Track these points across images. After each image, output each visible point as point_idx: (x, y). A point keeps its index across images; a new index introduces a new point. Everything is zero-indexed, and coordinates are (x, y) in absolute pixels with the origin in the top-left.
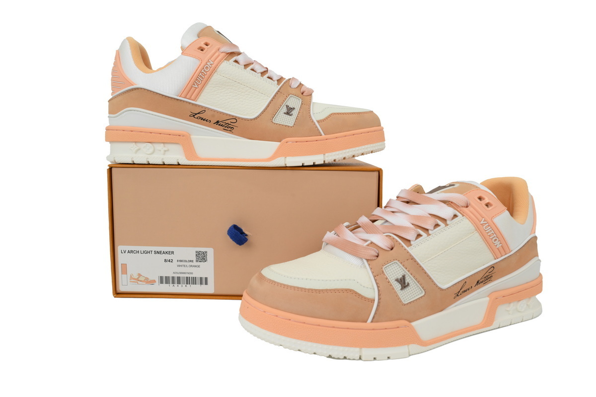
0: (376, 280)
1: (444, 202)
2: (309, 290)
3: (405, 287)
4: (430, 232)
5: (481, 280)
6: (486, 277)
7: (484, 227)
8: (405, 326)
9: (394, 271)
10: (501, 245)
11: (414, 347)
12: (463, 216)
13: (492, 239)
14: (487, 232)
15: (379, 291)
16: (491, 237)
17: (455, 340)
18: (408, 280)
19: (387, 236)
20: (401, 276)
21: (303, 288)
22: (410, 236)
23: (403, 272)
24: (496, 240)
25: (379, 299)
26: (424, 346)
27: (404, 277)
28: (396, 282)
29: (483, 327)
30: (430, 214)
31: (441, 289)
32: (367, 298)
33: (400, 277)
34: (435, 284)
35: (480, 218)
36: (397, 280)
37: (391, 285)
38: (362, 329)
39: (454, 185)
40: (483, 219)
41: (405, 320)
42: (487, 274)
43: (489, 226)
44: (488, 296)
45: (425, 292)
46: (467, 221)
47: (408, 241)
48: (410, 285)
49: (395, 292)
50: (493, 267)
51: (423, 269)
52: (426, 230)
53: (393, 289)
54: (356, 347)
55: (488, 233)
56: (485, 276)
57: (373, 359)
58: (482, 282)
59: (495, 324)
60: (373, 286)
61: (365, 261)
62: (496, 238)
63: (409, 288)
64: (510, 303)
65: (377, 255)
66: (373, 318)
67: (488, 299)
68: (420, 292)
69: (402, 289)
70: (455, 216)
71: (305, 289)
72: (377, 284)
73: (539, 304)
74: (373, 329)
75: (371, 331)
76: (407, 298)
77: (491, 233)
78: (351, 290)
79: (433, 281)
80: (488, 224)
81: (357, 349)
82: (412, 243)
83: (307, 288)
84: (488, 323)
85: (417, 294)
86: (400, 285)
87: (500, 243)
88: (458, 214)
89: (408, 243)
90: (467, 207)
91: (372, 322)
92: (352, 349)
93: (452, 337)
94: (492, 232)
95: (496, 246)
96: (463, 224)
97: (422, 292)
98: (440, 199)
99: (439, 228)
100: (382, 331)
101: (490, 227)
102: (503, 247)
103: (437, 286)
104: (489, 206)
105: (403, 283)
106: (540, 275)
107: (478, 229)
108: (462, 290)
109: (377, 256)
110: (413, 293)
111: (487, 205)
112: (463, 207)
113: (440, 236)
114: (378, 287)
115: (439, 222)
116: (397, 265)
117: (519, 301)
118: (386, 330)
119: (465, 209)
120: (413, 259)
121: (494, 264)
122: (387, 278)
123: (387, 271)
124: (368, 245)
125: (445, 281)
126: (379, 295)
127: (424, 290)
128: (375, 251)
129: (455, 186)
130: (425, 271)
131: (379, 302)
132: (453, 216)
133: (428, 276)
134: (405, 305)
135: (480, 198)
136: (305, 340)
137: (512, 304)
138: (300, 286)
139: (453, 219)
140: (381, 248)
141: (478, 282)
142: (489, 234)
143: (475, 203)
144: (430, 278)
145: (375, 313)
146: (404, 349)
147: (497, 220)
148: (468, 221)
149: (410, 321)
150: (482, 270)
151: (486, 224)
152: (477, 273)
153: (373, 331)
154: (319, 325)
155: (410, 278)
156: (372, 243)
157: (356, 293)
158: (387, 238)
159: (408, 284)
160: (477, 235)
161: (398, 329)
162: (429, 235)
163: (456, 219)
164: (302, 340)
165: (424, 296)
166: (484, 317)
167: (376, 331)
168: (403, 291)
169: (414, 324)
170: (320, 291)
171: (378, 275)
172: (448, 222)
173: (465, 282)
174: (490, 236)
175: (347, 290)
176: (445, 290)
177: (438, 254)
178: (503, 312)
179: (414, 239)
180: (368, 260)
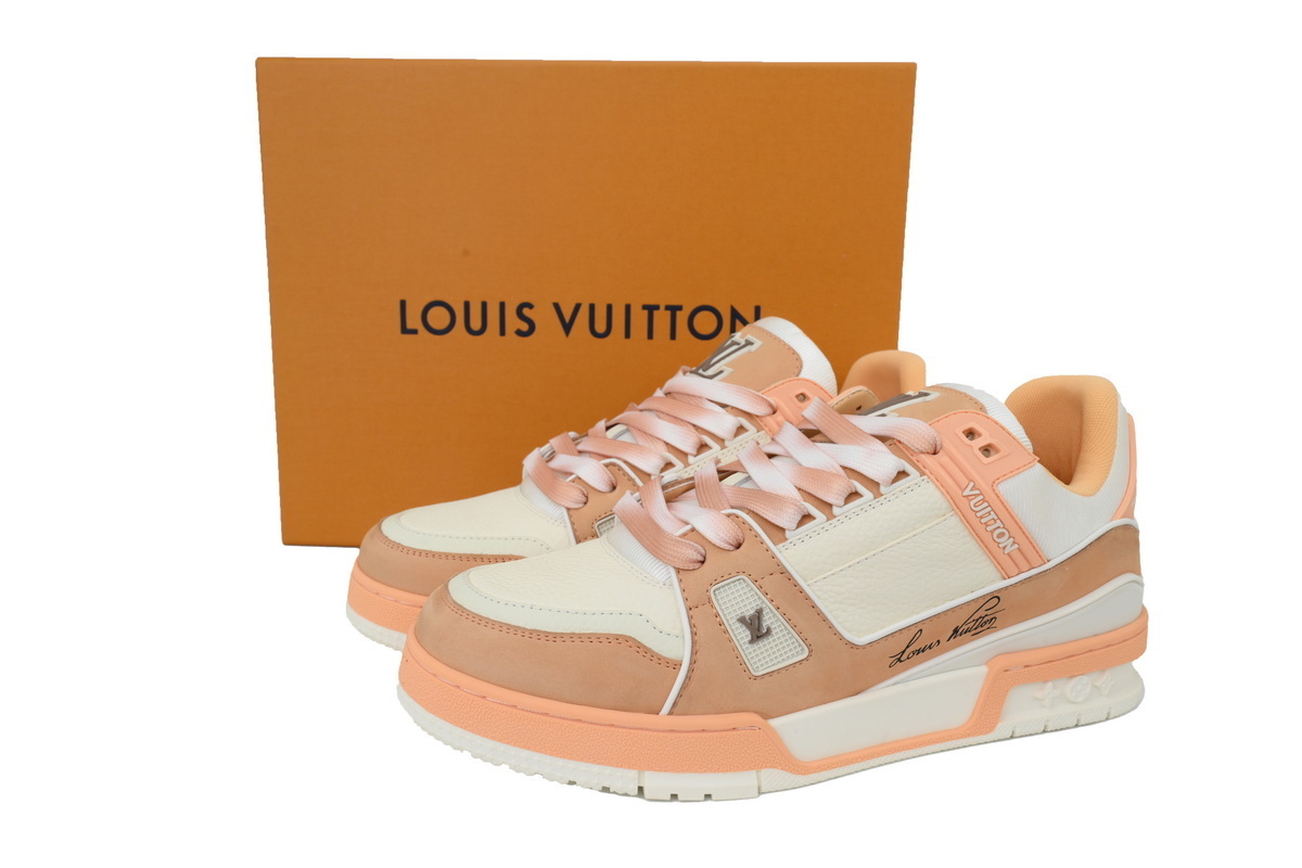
0: (690, 618)
1: (883, 439)
2: (532, 632)
3: (758, 637)
4: (836, 510)
5: (965, 627)
6: (980, 619)
7: (972, 503)
8: (752, 727)
9: (735, 600)
10: (1016, 546)
11: (769, 775)
12: (922, 474)
13: (992, 532)
14: (978, 515)
15: (694, 643)
16: (989, 529)
17: (891, 763)
18: (767, 621)
19: (729, 516)
20: (752, 612)
21: (519, 627)
22: (786, 519)
23: (759, 602)
24: (1001, 535)
25: (693, 662)
26: (799, 773)
27: (759, 613)
28: (738, 625)
29: (965, 736)
30: (844, 468)
31: (853, 646)
32: (665, 658)
33: (749, 612)
34: (836, 633)
35: (964, 481)
36: (742, 620)
37: (726, 632)
38: (647, 729)
39: (926, 394)
40: (972, 484)
41: (755, 712)
42: (982, 613)
43: (984, 500)
44: (986, 664)
45: (811, 651)
46: (931, 485)
47: (777, 531)
48: (774, 632)
49: (735, 649)
50: (996, 596)
51: (808, 598)
52: (826, 506)
53: (730, 640)
54: (630, 767)
55: (981, 517)
56: (976, 617)
57: (669, 798)
58: (968, 631)
59: (1003, 728)
60: (682, 631)
61: (673, 572)
62: (1004, 531)
63: (771, 639)
64: (1046, 681)
65: (701, 559)
66: (675, 704)
67: (984, 670)
68: (799, 649)
69: (751, 642)
70: (902, 474)
71: (524, 630)
72: (692, 626)
73: (1137, 679)
74: (672, 731)
75: (665, 735)
76: (763, 662)
77: (990, 517)
78: (627, 639)
79: (831, 627)
80: (981, 497)
81: (633, 773)
82: (788, 534)
83: (528, 627)
84: (984, 723)
85: (789, 654)
86: (748, 633)
87: (1014, 543)
88: (909, 468)
89: (780, 534)
90: (935, 454)
91: (670, 713)
92: (620, 772)
93: (880, 754)
94: (993, 515)
95: (1004, 548)
96: (921, 494)
97: (803, 649)
98: (876, 433)
99: (857, 502)
100: (693, 735)
101: (986, 504)
102: (1022, 553)
103: (842, 638)
104: (992, 452)
105: (756, 628)
106: (1144, 612)
107: (956, 506)
108: (911, 648)
109: (703, 562)
110: (781, 650)
111: (987, 450)
112: (922, 453)
113: (859, 522)
114: (694, 634)
115: (861, 488)
116: (744, 585)
117: (1072, 677)
118: (704, 735)
119: (928, 460)
120: (784, 571)
121: (999, 591)
122: (717, 615)
123: (719, 597)
124: (684, 535)
125: (863, 625)
126: (694, 653)
127: (809, 646)
128: (696, 550)
129: (927, 398)
130: (811, 601)
131: (691, 670)
132: (895, 474)
133: (820, 613)
134: (756, 678)
135: (971, 434)
136: (514, 745)
137: (1050, 685)
138: (513, 623)
139: (895, 480)
140: (710, 542)
141: (956, 631)
142: (983, 521)
143: (955, 444)
144: (825, 619)
145: (680, 695)
146: (749, 778)
147: (1007, 489)
148: (934, 487)
149: (766, 716)
150: (968, 603)
151: (976, 495)
152: (953, 610)
153: (670, 735)
154: (547, 714)
155: (774, 615)
156: (693, 530)
157: (639, 645)
158: (728, 520)
159: (769, 631)
160: (954, 522)
161: (734, 732)
162: (831, 516)
163: (903, 482)
164: (508, 743)
165: (806, 659)
166: (974, 712)
167: (677, 735)
168: (755, 646)
169: (775, 723)
170: (556, 637)
171: (698, 606)
172: (883, 489)
173: (918, 630)
174: (986, 524)
175: (617, 637)
176: (864, 647)
177: (850, 563)
178: (1024, 702)
179: (795, 526)
180: (678, 570)
